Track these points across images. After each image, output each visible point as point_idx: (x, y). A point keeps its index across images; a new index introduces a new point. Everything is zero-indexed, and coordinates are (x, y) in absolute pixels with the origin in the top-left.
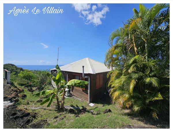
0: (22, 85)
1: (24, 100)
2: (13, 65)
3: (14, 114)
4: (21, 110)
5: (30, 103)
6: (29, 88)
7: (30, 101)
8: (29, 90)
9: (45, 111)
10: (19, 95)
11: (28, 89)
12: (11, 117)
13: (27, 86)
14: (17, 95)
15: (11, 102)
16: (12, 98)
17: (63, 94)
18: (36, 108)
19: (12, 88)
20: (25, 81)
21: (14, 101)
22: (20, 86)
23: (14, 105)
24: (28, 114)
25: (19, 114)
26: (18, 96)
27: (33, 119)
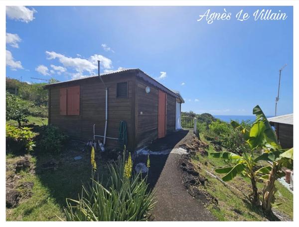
0: (208, 139)
1: (204, 157)
2: (209, 115)
3: (184, 165)
4: (192, 165)
5: (208, 164)
6: (217, 146)
7: (210, 163)
8: (217, 149)
9: (225, 189)
10: (199, 148)
11: (215, 147)
12: (181, 166)
13: (215, 143)
14: (197, 148)
15: (188, 152)
16: (190, 148)
17: (269, 175)
18: (213, 175)
19: (196, 139)
20: (213, 135)
21: (191, 152)
22: (206, 140)
23: (187, 155)
24: (196, 174)
25: (188, 167)
26: (198, 150)
27: (199, 183)
